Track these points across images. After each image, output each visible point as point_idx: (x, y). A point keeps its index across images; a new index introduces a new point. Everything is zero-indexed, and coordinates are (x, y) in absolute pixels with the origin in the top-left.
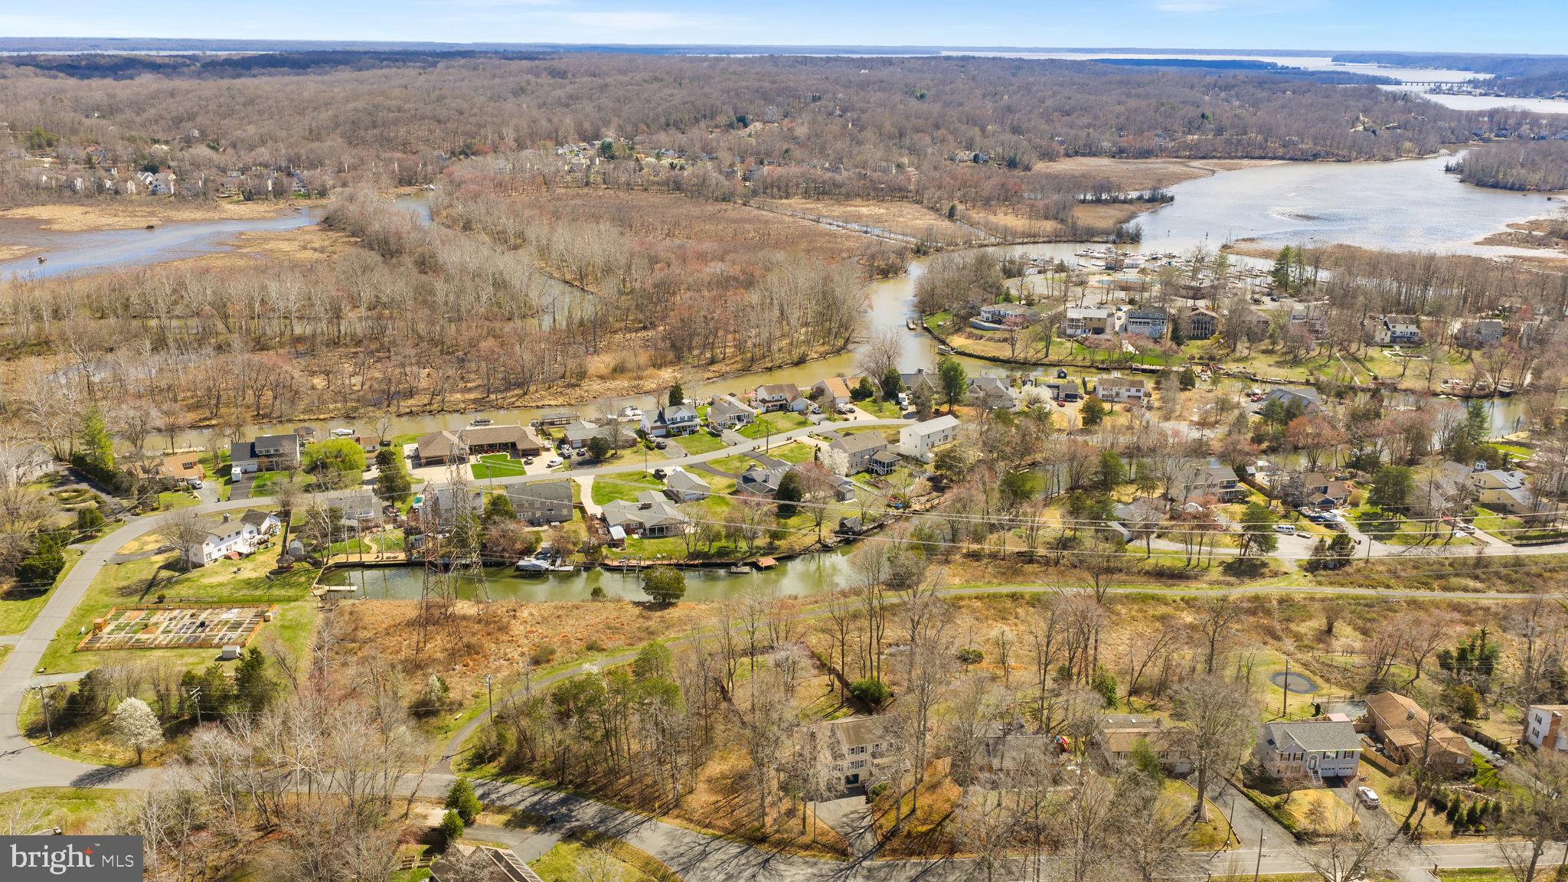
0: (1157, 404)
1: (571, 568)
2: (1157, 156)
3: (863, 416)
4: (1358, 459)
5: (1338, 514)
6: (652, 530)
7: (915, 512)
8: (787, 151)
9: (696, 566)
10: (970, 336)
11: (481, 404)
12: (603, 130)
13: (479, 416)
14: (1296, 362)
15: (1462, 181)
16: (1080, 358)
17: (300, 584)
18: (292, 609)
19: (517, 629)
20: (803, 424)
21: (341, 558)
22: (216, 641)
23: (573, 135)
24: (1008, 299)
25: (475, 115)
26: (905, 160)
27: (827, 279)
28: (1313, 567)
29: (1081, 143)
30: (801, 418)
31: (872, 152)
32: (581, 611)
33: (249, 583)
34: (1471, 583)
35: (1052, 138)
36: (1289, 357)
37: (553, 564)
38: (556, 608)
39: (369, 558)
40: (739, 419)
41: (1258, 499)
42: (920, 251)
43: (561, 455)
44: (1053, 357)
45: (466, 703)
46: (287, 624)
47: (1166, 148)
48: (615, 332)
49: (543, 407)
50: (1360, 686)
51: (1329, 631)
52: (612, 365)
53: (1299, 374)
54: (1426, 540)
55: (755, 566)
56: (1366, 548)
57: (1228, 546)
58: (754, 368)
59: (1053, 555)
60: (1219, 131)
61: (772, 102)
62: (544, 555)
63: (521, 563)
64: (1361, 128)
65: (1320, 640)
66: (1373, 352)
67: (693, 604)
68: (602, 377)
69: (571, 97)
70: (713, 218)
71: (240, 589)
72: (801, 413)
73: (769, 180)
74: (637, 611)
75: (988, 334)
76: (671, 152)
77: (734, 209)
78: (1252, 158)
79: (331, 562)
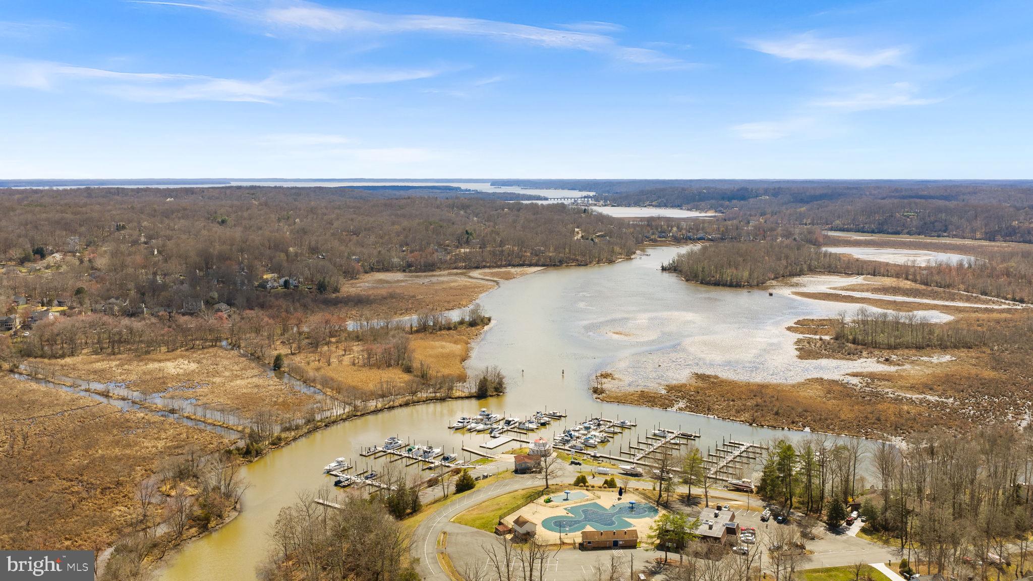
2: (439, 268)
8: (80, 291)
26: (215, 295)
29: (374, 260)
35: (349, 257)
42: (251, 450)
47: (446, 261)
60: (483, 245)
61: (74, 232)
64: (580, 236)
78: (514, 266)
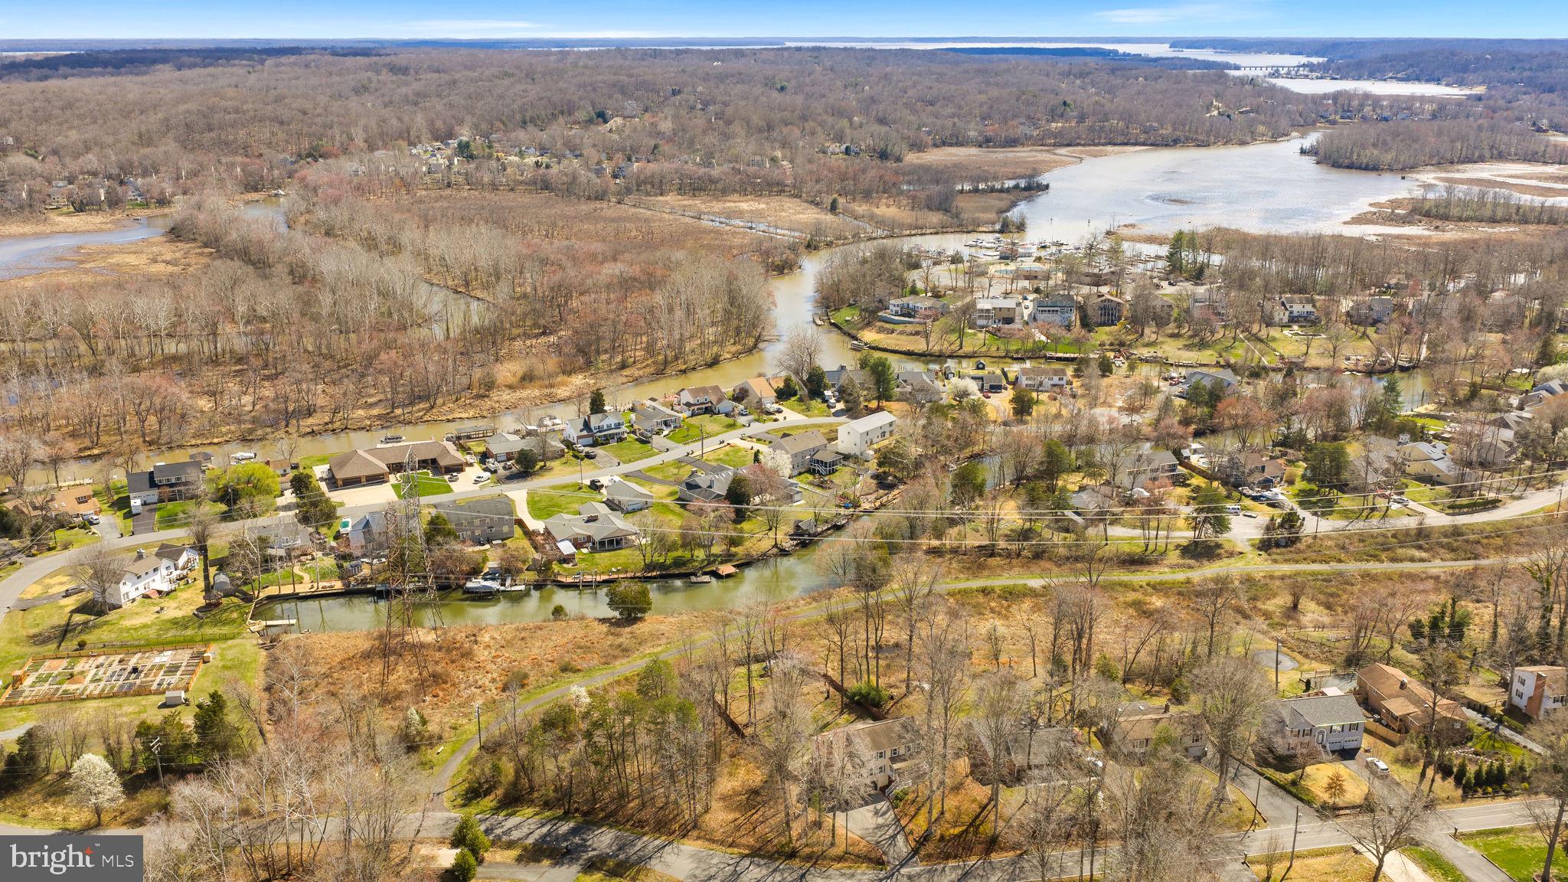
0: (1080, 392)
1: (522, 587)
2: (1023, 145)
3: (791, 416)
4: (1286, 437)
5: (1279, 492)
6: (602, 543)
7: (866, 511)
8: (656, 147)
9: (655, 577)
10: (881, 330)
11: (387, 420)
12: (457, 128)
13: (390, 433)
14: (1203, 345)
15: (1318, 163)
16: (994, 348)
17: (234, 621)
18: (230, 648)
19: (482, 654)
20: (732, 426)
21: (273, 591)
22: (154, 687)
23: (426, 135)
24: (914, 291)
25: (319, 115)
26: (779, 154)
27: (731, 279)
28: (1265, 546)
29: (948, 133)
30: (730, 421)
31: (744, 146)
32: (545, 632)
33: (175, 622)
34: (1417, 554)
35: (919, 129)
36: (1196, 340)
37: (503, 585)
38: (517, 629)
39: (303, 589)
40: (666, 424)
41: (1197, 481)
42: (811, 246)
43: (486, 470)
44: (968, 348)
45: (446, 735)
46: (229, 664)
47: (1031, 137)
48: (514, 339)
49: (454, 420)
50: (1340, 660)
51: (1295, 606)
52: (520, 374)
53: (1208, 356)
54: (1365, 514)
55: (715, 574)
56: (1312, 524)
57: (1180, 530)
58: (668, 371)
59: (1014, 546)
60: (1081, 119)
61: (631, 97)
62: (491, 576)
63: (469, 585)
64: (1215, 113)
65: (1289, 617)
66: (1274, 332)
67: (661, 618)
68: (510, 387)
69: (418, 94)
70: (588, 217)
71: (168, 630)
72: (727, 415)
73: (642, 177)
74: (604, 628)
75: (900, 328)
76: (532, 150)
77: (609, 208)
78: (1115, 144)
79: (262, 595)
